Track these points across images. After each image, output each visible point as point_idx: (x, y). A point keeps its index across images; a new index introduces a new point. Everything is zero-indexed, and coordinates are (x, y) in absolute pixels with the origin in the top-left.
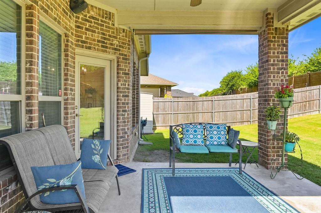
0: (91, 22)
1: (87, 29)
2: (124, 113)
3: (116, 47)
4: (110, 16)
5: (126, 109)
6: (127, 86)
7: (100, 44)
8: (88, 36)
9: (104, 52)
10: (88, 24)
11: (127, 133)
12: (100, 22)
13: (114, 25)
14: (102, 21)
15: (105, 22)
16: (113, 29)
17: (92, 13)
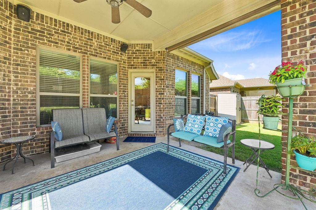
0: (137, 53)
1: (134, 58)
2: (160, 105)
3: (153, 64)
4: (149, 46)
5: (162, 102)
6: (162, 87)
7: (142, 64)
8: (134, 61)
9: (145, 68)
10: (134, 55)
11: (163, 118)
12: (142, 52)
13: (151, 51)
14: (143, 51)
15: (146, 51)
16: (152, 53)
17: (137, 48)
